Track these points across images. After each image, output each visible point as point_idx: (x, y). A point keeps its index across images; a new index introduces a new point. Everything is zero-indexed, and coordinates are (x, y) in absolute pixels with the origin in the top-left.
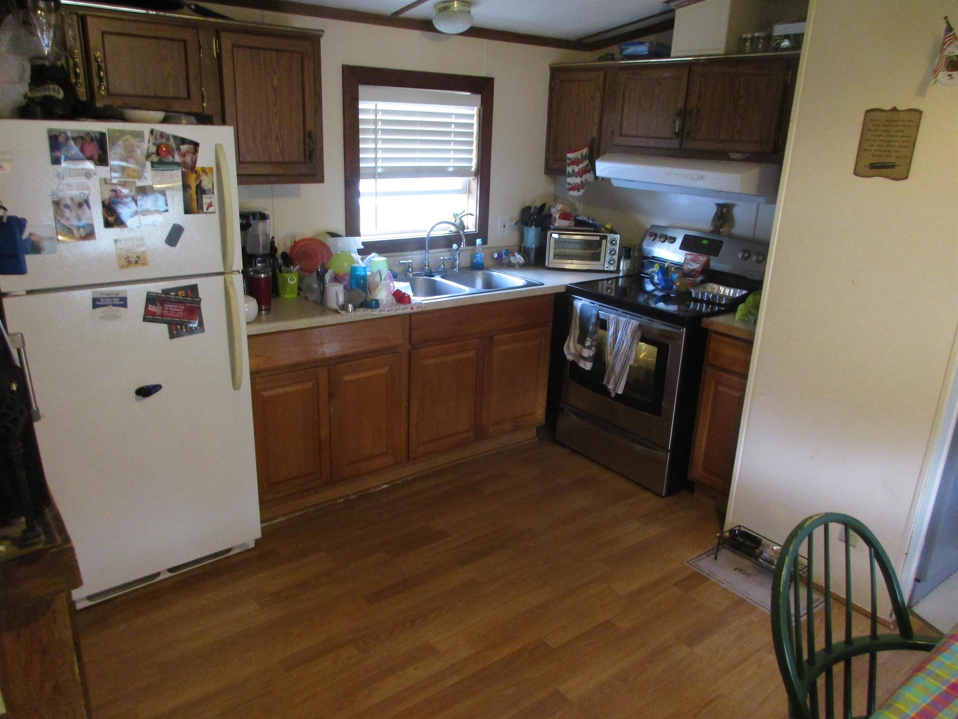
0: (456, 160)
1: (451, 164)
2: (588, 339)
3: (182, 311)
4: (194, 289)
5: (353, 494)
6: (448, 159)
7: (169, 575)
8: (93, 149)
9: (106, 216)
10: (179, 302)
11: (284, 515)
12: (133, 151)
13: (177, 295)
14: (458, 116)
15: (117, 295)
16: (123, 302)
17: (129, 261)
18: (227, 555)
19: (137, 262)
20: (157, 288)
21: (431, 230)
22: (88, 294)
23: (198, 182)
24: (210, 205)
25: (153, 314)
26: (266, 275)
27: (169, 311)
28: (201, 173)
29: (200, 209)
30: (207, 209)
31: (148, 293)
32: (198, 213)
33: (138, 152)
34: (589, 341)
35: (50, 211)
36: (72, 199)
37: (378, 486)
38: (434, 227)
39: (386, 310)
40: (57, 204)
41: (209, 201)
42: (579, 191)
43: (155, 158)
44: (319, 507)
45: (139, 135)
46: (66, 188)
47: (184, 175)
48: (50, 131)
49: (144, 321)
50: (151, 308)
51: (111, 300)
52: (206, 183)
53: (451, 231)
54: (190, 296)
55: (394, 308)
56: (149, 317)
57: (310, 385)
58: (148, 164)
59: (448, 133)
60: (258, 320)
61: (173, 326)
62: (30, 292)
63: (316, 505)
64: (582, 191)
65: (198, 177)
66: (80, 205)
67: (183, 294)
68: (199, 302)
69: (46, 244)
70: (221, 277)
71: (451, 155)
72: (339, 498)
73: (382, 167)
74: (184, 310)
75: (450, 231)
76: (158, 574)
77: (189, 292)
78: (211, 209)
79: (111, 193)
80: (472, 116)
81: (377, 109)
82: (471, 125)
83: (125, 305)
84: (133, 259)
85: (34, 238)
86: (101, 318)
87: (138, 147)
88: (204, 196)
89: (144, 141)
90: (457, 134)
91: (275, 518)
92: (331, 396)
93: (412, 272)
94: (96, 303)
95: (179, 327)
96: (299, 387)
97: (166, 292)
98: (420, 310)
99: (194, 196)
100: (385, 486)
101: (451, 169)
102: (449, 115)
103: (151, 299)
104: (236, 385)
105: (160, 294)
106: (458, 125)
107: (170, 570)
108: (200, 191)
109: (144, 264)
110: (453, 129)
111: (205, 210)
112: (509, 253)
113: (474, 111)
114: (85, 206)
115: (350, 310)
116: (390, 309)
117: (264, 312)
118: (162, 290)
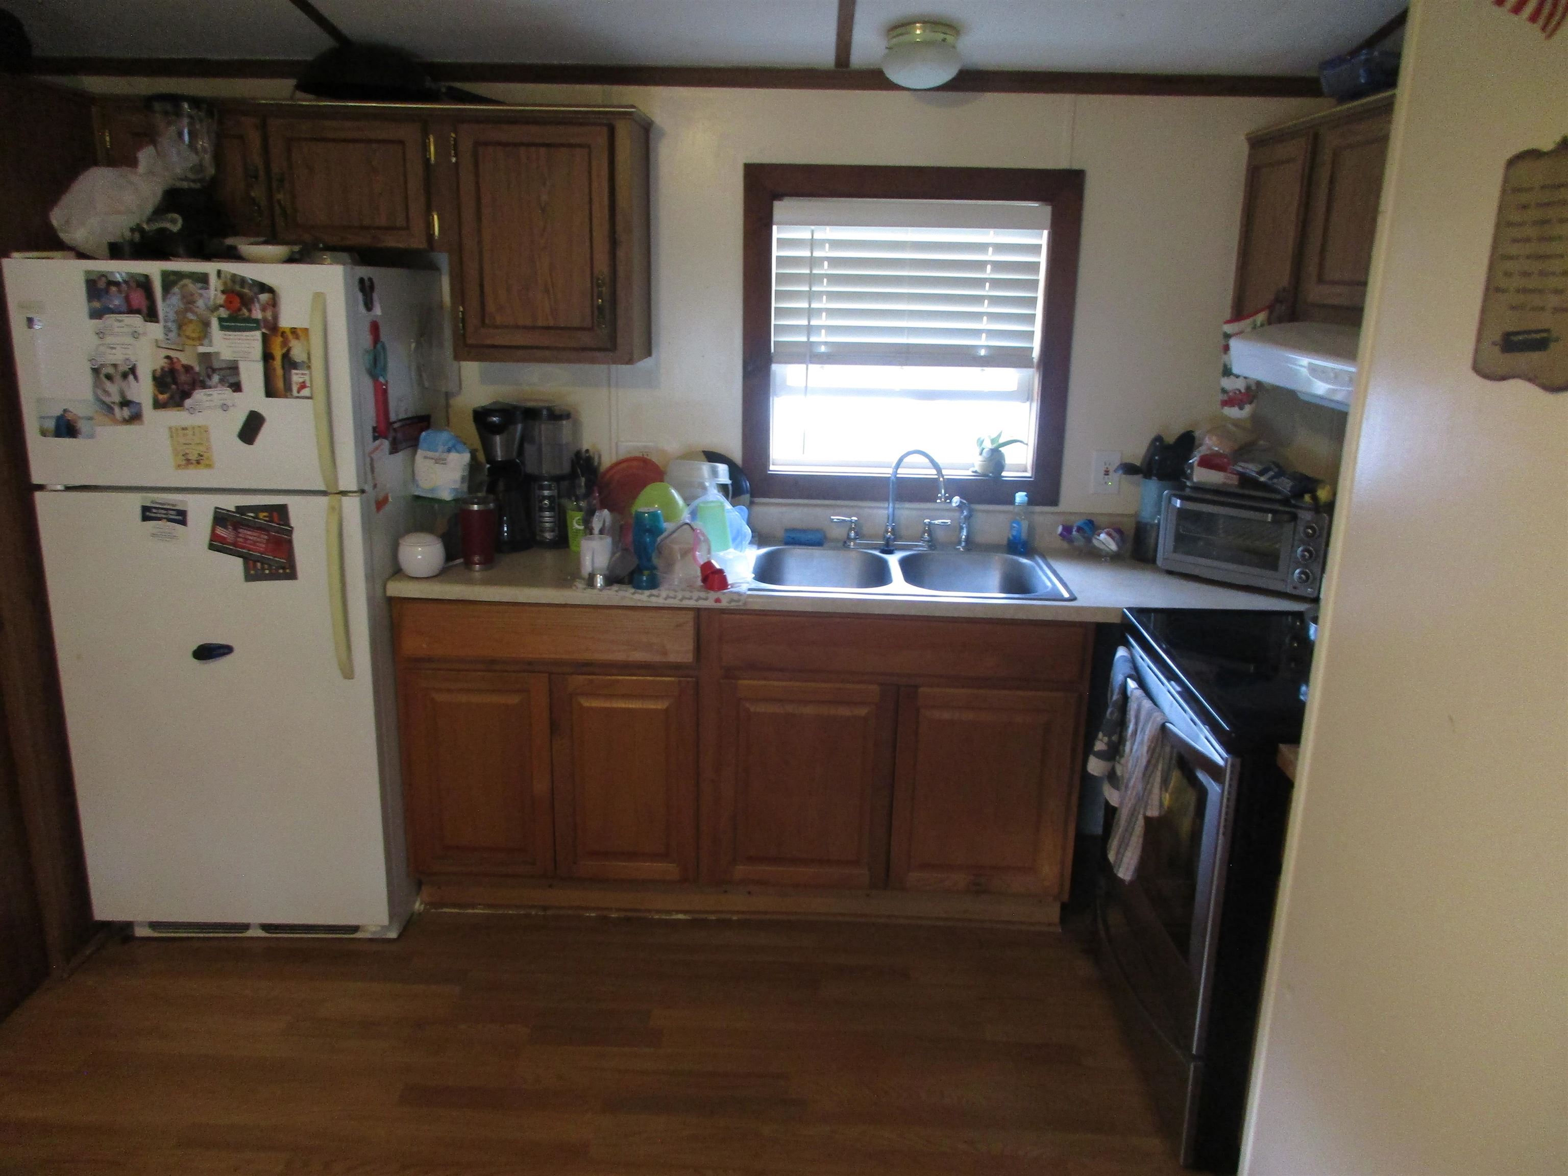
0: (991, 333)
1: (983, 341)
2: (1100, 735)
3: (265, 541)
4: (281, 511)
5: (618, 910)
6: (977, 333)
7: (262, 934)
8: (138, 298)
9: (157, 393)
10: (260, 528)
11: (489, 906)
12: (192, 302)
13: (256, 517)
14: (1000, 248)
15: (173, 505)
16: (181, 518)
17: (188, 460)
18: (352, 936)
19: (198, 462)
20: (230, 503)
21: (898, 465)
22: (136, 501)
23: (285, 350)
24: (303, 386)
25: (222, 540)
26: (482, 507)
27: (246, 539)
28: (290, 336)
29: (287, 392)
30: (298, 392)
31: (217, 508)
32: (286, 397)
33: (200, 303)
34: (1102, 740)
35: (88, 379)
36: (115, 366)
37: (669, 912)
38: (901, 460)
39: (680, 595)
40: (96, 371)
41: (301, 380)
42: (1241, 408)
43: (224, 313)
44: (549, 913)
45: (203, 279)
46: (109, 351)
47: (266, 340)
48: (87, 272)
49: (212, 547)
50: (220, 531)
51: (165, 512)
52: (298, 352)
53: (975, 472)
54: (276, 520)
55: (696, 594)
56: (217, 545)
57: (514, 700)
58: (215, 323)
59: (979, 283)
60: (442, 575)
61: (251, 562)
62: (68, 489)
63: (545, 908)
64: (1248, 409)
65: (285, 343)
66: (125, 376)
67: (265, 516)
68: (290, 532)
69: (82, 426)
70: (324, 500)
71: (985, 324)
72: (587, 909)
73: (826, 343)
74: (267, 540)
75: (973, 472)
76: (246, 927)
77: (275, 515)
78: (306, 392)
79: (166, 360)
80: (1036, 248)
81: (814, 238)
82: (1034, 267)
83: (183, 522)
84: (193, 457)
85: (69, 417)
86: (153, 535)
87: (201, 295)
88: (294, 371)
89: (207, 288)
90: (996, 283)
91: (473, 906)
92: (554, 727)
93: (855, 539)
94: (147, 514)
95: (259, 565)
96: (495, 699)
97: (239, 509)
98: (733, 605)
99: (279, 372)
100: (681, 916)
101: (983, 352)
102: (982, 247)
103: (220, 518)
104: (348, 673)
105: (233, 512)
106: (998, 266)
107: (266, 927)
108: (289, 363)
109: (209, 466)
110: (988, 273)
111: (295, 393)
112: (1091, 526)
113: (1042, 238)
114: (131, 377)
115: (599, 585)
116: (688, 594)
117: (477, 566)
118: (238, 508)
